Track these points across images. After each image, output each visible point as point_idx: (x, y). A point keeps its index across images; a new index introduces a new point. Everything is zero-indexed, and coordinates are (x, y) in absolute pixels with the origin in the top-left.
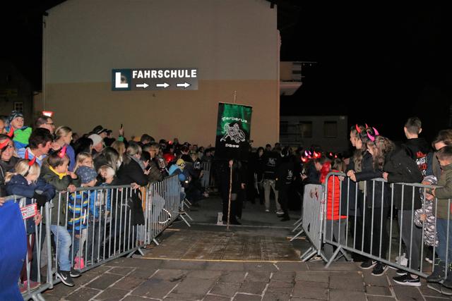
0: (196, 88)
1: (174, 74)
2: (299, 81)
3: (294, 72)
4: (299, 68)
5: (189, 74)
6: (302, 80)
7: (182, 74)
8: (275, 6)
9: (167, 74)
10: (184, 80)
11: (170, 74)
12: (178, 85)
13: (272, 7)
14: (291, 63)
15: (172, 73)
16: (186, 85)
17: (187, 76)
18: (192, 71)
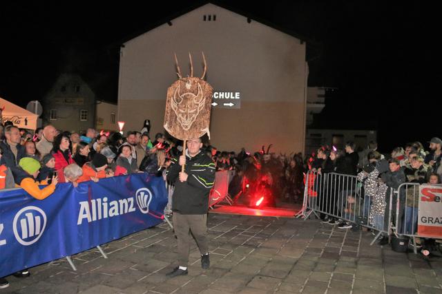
0: (239, 107)
1: (222, 95)
2: (322, 103)
3: (319, 96)
4: (323, 92)
5: (234, 95)
6: (325, 103)
7: (228, 96)
8: (305, 43)
9: (216, 95)
10: (229, 101)
11: (218, 95)
12: (225, 104)
13: (302, 43)
14: (316, 88)
15: (220, 95)
16: (231, 105)
17: (232, 97)
18: (236, 94)
